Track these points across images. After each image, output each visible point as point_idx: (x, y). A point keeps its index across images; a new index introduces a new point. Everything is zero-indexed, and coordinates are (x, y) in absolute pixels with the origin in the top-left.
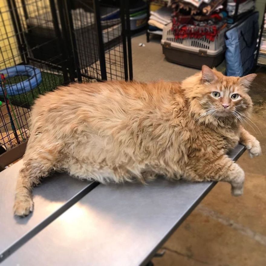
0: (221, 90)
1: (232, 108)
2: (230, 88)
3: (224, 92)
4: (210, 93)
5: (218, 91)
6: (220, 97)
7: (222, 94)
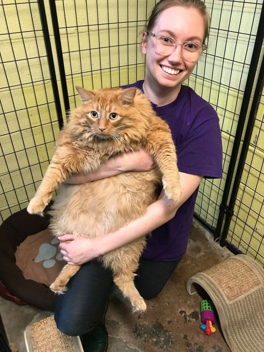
0: (98, 110)
1: (110, 130)
2: (106, 107)
3: (101, 113)
4: (88, 113)
5: (95, 110)
6: (97, 118)
7: (99, 113)
